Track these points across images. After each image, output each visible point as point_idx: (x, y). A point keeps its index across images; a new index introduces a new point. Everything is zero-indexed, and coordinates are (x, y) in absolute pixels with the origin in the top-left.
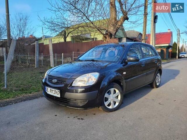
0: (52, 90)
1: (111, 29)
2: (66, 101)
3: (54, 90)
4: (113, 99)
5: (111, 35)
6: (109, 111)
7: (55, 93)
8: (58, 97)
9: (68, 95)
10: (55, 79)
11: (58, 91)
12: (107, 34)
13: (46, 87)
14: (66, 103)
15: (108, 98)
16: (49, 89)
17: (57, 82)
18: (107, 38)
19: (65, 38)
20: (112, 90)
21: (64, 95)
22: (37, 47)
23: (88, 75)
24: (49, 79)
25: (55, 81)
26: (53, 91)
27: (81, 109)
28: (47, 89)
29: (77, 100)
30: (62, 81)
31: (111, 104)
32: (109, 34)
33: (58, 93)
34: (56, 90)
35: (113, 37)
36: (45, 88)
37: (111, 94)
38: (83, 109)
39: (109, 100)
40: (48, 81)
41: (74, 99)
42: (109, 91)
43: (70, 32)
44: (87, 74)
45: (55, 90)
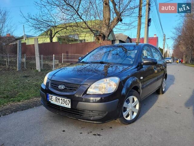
0: (59, 99)
1: (104, 30)
2: (78, 112)
3: (62, 99)
4: (131, 109)
5: (104, 37)
6: (127, 123)
7: (63, 103)
8: (68, 107)
9: (81, 105)
10: (61, 84)
11: (67, 100)
12: (100, 35)
13: (49, 95)
14: (78, 115)
15: (126, 108)
16: (54, 97)
17: (65, 89)
18: (100, 40)
19: (51, 39)
20: (131, 98)
21: (77, 105)
22: (19, 46)
23: (107, 80)
24: (52, 85)
25: (62, 87)
26: (61, 101)
27: (98, 122)
28: (50, 97)
29: (93, 112)
30: (73, 88)
31: (129, 114)
32: (102, 36)
33: (68, 102)
34: (66, 99)
35: (106, 39)
36: (47, 97)
37: (129, 103)
38: (100, 122)
39: (127, 110)
40: (52, 87)
41: (90, 111)
42: (128, 99)
43: (57, 32)
44: (105, 80)
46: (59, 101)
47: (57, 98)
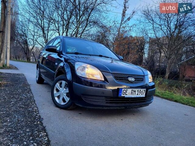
13: (123, 89)
16: (129, 90)
28: (124, 92)
34: (142, 90)
40: (119, 81)
45: (139, 90)
46: (135, 93)
47: (133, 90)
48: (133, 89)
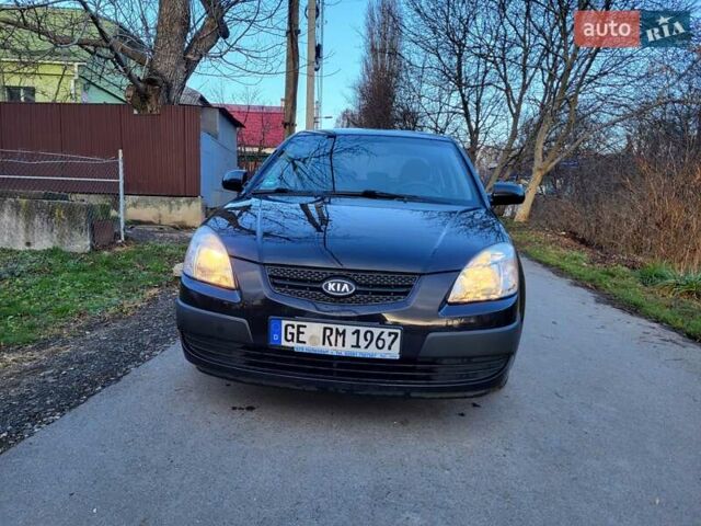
0: (342, 333)
11: (388, 331)
13: (284, 323)
16: (314, 328)
21: (422, 345)
25: (340, 287)
28: (292, 330)
33: (388, 340)
34: (377, 331)
40: (283, 293)
41: (463, 358)
46: (340, 339)
47: (331, 329)
48: (334, 327)
